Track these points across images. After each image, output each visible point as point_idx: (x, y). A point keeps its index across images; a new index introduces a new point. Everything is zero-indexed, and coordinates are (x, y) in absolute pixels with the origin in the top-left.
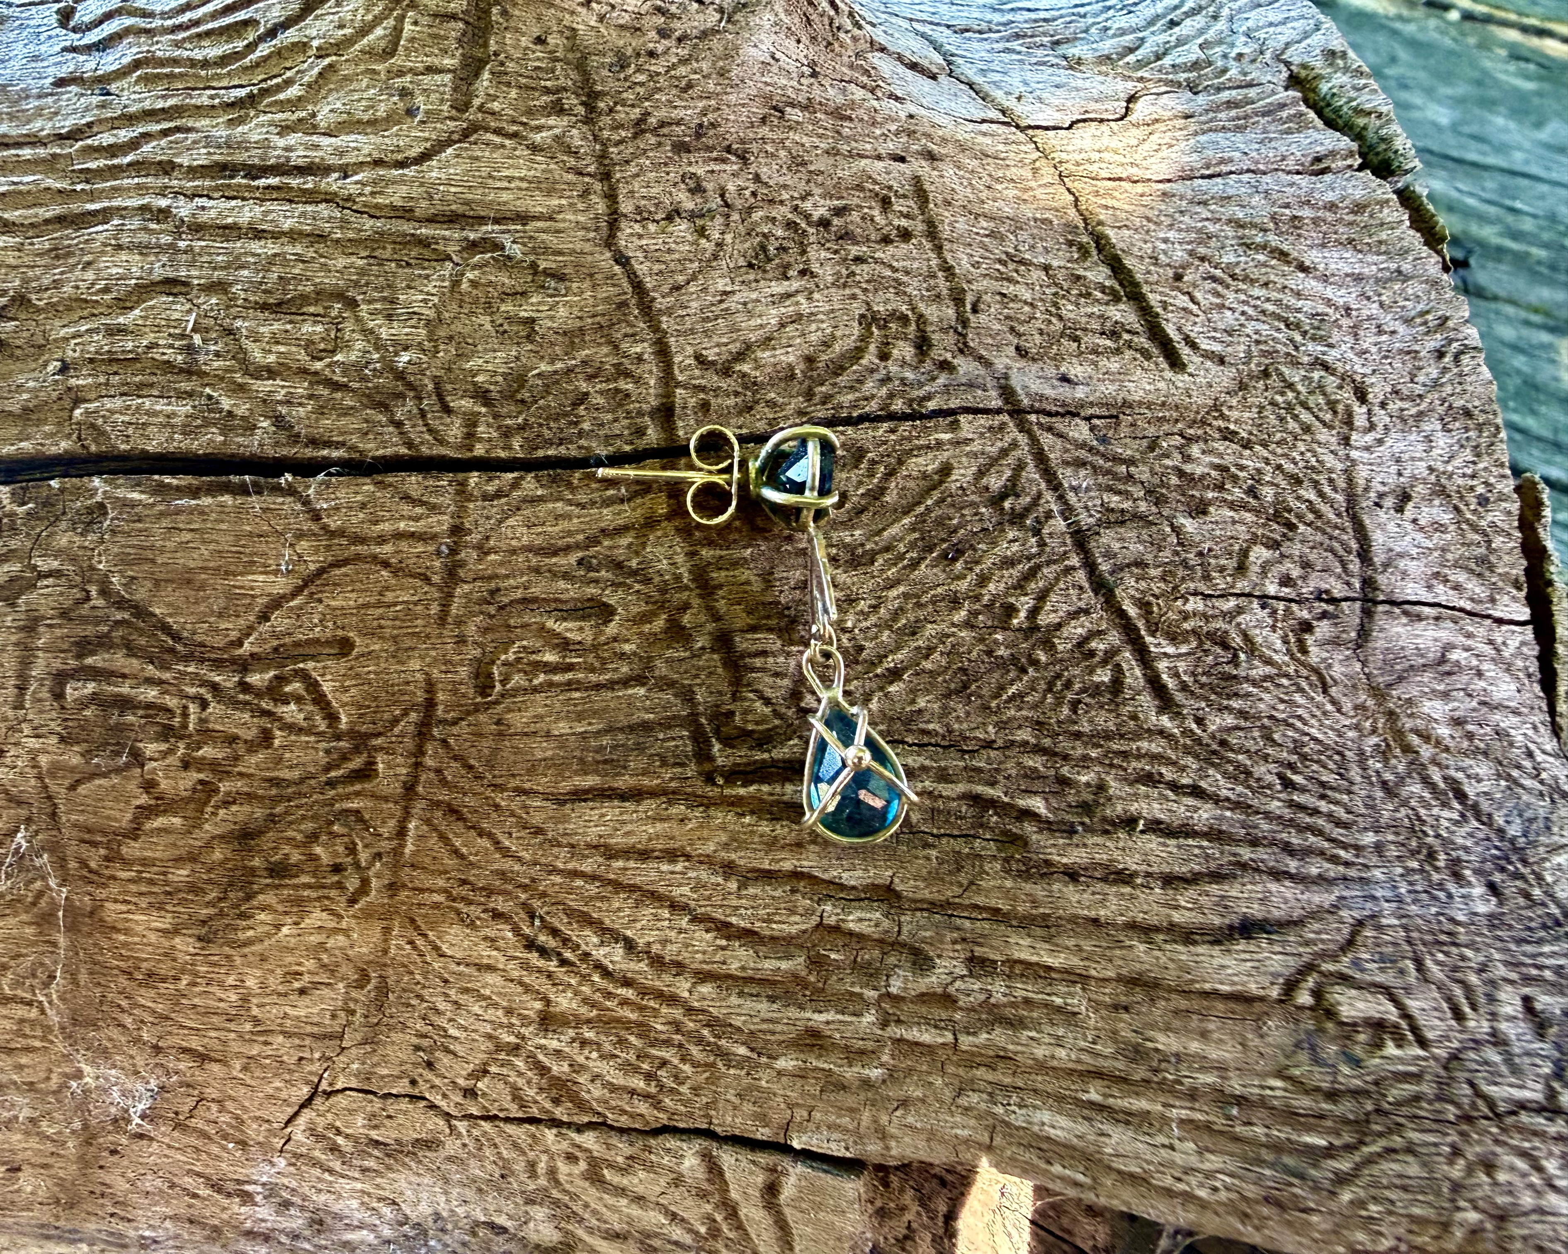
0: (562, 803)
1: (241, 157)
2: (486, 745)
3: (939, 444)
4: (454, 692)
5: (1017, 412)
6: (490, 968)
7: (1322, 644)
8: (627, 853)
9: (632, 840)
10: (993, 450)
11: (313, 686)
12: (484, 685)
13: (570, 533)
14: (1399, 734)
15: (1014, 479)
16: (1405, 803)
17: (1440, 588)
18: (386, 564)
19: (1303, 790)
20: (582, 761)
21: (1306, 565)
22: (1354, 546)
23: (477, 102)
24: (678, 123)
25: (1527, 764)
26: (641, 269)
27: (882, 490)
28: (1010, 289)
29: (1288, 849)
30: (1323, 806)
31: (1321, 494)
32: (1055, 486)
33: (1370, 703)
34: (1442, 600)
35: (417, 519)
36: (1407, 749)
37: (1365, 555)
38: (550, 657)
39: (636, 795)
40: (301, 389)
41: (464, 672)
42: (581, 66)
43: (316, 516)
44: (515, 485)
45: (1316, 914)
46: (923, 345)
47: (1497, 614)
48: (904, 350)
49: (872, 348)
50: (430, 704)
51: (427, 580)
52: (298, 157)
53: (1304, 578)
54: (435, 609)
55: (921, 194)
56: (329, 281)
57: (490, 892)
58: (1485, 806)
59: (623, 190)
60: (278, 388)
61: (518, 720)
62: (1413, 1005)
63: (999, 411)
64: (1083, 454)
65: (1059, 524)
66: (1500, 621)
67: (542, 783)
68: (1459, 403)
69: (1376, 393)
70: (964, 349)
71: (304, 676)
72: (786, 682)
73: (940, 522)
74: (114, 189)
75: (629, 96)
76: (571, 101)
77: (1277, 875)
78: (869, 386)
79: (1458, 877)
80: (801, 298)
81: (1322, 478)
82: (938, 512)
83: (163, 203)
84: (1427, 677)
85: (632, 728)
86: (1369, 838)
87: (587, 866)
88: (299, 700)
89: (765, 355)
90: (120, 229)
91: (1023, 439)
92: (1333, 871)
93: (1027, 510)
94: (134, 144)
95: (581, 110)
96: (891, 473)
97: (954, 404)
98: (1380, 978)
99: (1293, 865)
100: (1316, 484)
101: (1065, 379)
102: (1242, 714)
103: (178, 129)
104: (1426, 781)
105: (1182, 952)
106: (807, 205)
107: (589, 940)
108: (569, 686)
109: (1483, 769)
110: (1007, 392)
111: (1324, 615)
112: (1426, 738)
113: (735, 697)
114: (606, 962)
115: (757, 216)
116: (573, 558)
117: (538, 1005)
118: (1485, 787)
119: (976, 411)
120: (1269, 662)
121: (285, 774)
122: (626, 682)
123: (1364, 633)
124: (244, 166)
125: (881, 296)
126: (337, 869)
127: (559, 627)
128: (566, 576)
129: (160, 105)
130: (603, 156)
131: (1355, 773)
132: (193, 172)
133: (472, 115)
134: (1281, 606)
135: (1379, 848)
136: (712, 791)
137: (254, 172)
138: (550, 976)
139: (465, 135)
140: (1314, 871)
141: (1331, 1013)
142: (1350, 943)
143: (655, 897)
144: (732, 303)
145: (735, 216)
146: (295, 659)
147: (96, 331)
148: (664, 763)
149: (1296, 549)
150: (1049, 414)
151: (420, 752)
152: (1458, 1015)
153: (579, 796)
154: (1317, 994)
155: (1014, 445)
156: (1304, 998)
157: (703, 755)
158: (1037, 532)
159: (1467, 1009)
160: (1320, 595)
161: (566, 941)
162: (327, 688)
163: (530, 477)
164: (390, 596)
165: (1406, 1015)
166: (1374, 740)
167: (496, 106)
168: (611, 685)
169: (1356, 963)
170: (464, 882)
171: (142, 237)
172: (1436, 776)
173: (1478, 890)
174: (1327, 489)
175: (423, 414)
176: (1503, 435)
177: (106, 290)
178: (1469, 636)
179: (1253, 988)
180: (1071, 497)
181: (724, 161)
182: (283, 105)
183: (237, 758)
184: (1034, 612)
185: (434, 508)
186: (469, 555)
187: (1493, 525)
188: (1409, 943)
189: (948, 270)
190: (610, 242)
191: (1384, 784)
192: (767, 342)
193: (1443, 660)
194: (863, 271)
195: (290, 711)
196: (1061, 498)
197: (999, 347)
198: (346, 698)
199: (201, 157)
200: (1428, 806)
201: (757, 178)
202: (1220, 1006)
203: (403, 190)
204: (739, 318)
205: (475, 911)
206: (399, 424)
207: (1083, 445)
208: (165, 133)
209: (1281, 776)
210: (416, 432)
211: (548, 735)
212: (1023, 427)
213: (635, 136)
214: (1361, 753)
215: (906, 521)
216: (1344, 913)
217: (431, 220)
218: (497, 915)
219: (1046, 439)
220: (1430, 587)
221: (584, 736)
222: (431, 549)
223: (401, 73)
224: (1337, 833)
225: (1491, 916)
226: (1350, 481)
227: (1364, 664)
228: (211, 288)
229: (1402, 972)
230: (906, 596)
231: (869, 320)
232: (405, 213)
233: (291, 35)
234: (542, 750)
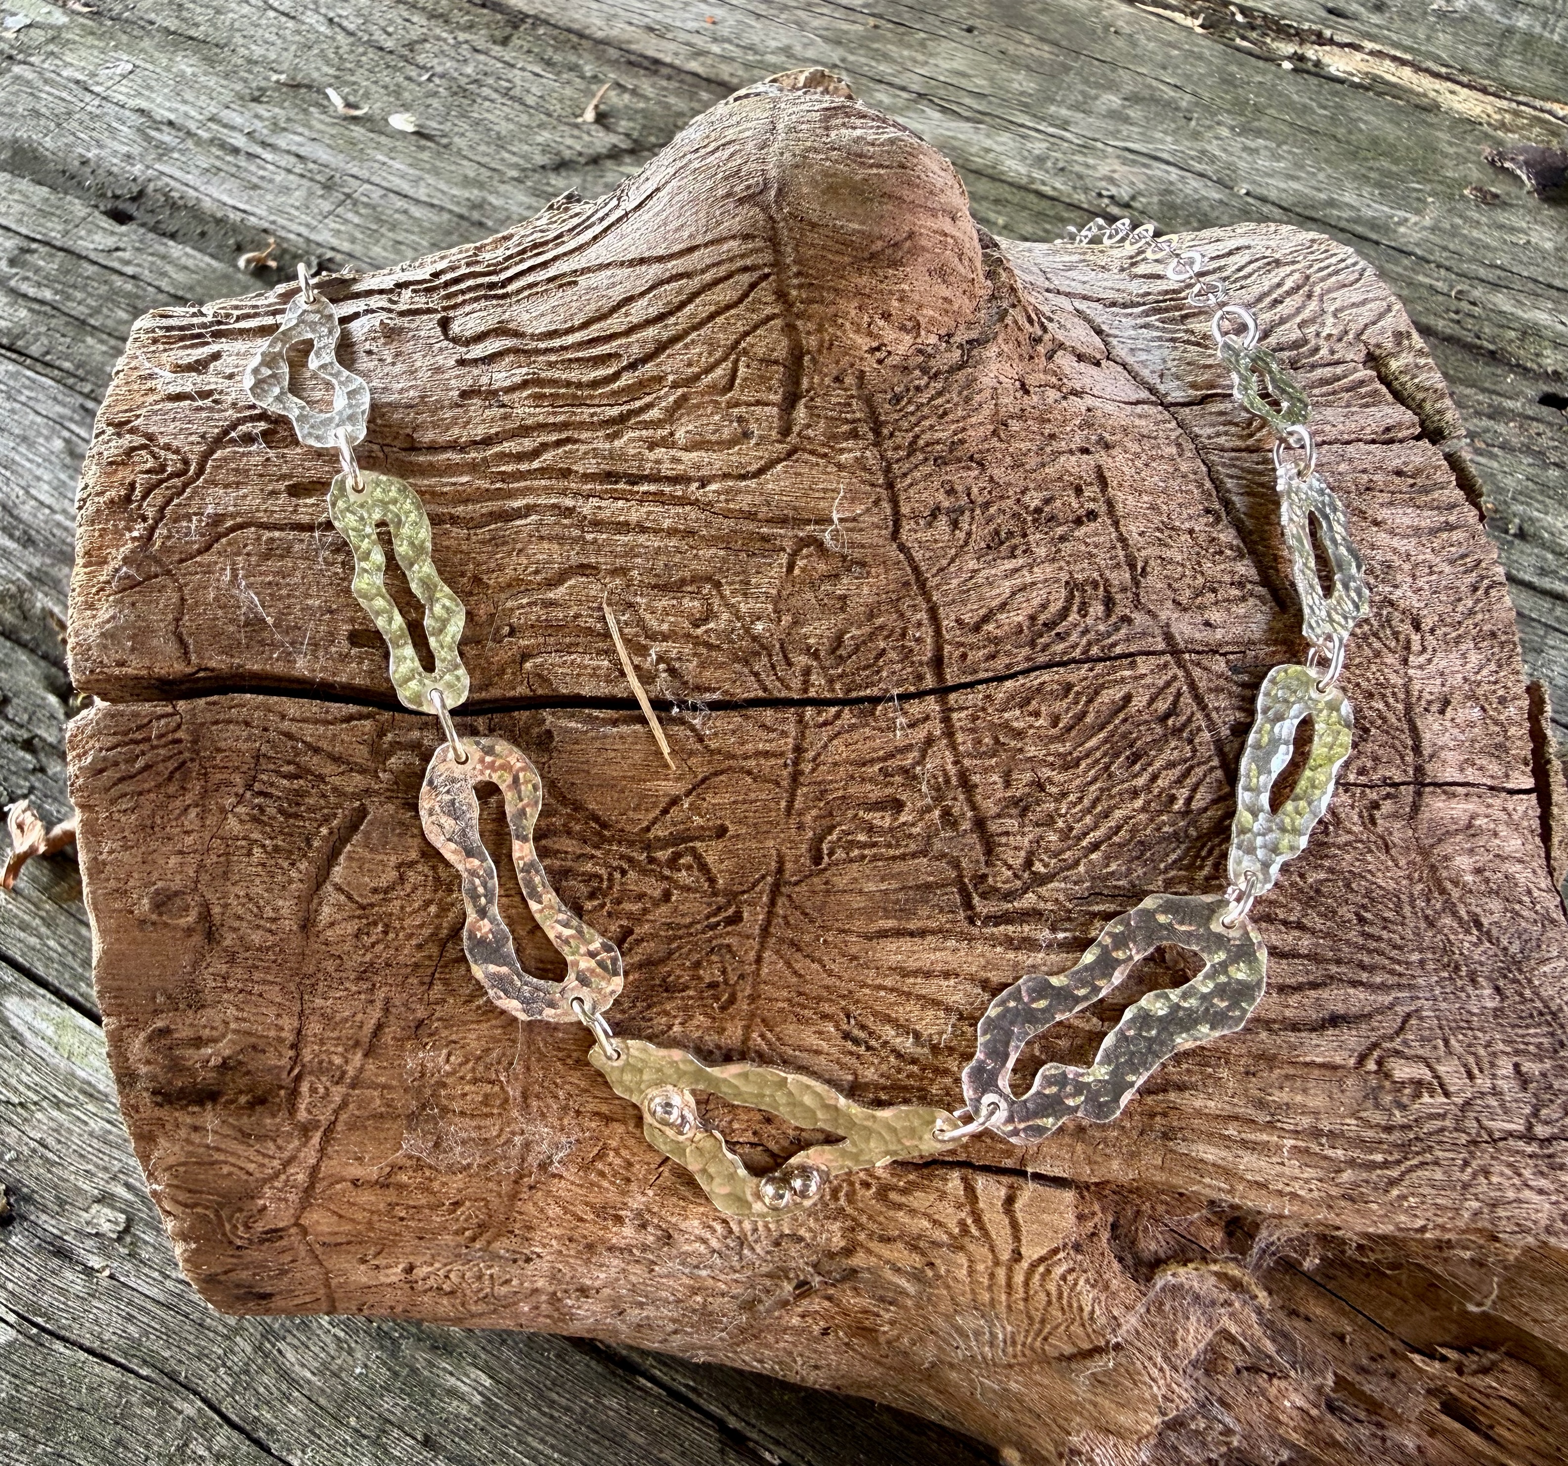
0: (870, 939)
1: (621, 468)
2: (819, 899)
3: (1123, 680)
4: (796, 862)
5: (1175, 652)
6: (818, 1052)
7: (1385, 818)
8: (915, 973)
9: (918, 964)
10: (1161, 683)
11: (698, 857)
12: (817, 859)
13: (875, 750)
14: (1439, 883)
15: (1175, 703)
16: (1440, 932)
17: (1470, 771)
18: (749, 773)
19: (1372, 924)
20: (885, 909)
21: (1376, 759)
22: (1410, 742)
23: (796, 429)
24: (938, 442)
25: (1526, 899)
26: (918, 555)
27: (1084, 714)
28: (1168, 554)
29: (1362, 966)
30: (1385, 934)
31: (1387, 704)
32: (1203, 707)
33: (1419, 859)
34: (1470, 779)
35: (771, 741)
36: (1443, 891)
37: (1417, 749)
38: (862, 837)
39: (923, 933)
40: (688, 649)
41: (804, 847)
42: (868, 401)
43: (701, 740)
44: (838, 716)
45: (1381, 1011)
46: (1109, 603)
47: (1509, 786)
48: (1097, 609)
49: (1075, 608)
50: (780, 870)
51: (777, 784)
52: (666, 469)
53: (1374, 769)
54: (783, 804)
55: (1102, 480)
56: (701, 568)
57: (819, 999)
58: (1495, 932)
59: (903, 496)
60: (673, 649)
61: (841, 882)
62: (1441, 1069)
63: (1163, 653)
64: (1222, 682)
65: (1206, 735)
66: (1512, 792)
67: (858, 924)
68: (1487, 628)
69: (1427, 623)
70: (1137, 604)
71: (693, 851)
72: (1023, 854)
73: (1124, 736)
74: (527, 488)
75: (905, 425)
76: (863, 429)
77: (1355, 984)
78: (1074, 637)
79: (1473, 981)
80: (1025, 572)
81: (1388, 692)
82: (1123, 728)
83: (569, 502)
84: (1459, 838)
85: (918, 887)
86: (1415, 957)
87: (889, 982)
88: (689, 868)
89: (1002, 617)
90: (540, 523)
91: (1181, 673)
92: (1391, 980)
93: (1184, 726)
94: (535, 453)
95: (870, 436)
96: (1090, 701)
97: (1133, 649)
98: (1421, 1052)
99: (1364, 976)
100: (1384, 696)
101: (1207, 624)
102: (1331, 870)
103: (568, 440)
104: (1455, 914)
105: (1292, 1037)
106: (1026, 499)
107: (889, 1032)
108: (875, 858)
109: (1495, 905)
110: (1169, 637)
111: (1388, 796)
112: (1456, 883)
113: (987, 863)
114: (899, 1048)
115: (992, 510)
116: (877, 768)
117: (850, 1078)
118: (1496, 917)
119: (1148, 653)
120: (1349, 832)
121: (679, 920)
122: (914, 855)
123: (1416, 808)
124: (626, 475)
125: (1078, 567)
126: (713, 985)
127: (868, 816)
128: (871, 780)
129: (551, 420)
130: (888, 470)
131: (1407, 910)
132: (587, 477)
133: (793, 439)
134: (1358, 790)
135: (1422, 963)
136: (975, 931)
137: (634, 480)
138: (858, 1057)
139: (790, 454)
140: (1378, 980)
141: (1388, 1076)
142: (1402, 1029)
143: (936, 1003)
144: (980, 579)
145: (978, 511)
146: (685, 840)
147: (535, 603)
148: (941, 911)
149: (1369, 747)
150: (1198, 653)
151: (773, 903)
152: (1471, 1076)
153: (883, 934)
154: (1380, 1063)
155: (1175, 678)
156: (1371, 1066)
157: (968, 905)
158: (1190, 741)
159: (1476, 1071)
160: (1386, 782)
161: (870, 1034)
162: (710, 859)
163: (847, 710)
164: (753, 796)
165: (1437, 1077)
166: (1420, 886)
167: (810, 432)
168: (903, 857)
169: (1405, 1043)
170: (800, 994)
171: (558, 530)
172: (1463, 912)
173: (1487, 992)
174: (1391, 700)
175: (773, 667)
176: (1519, 650)
177: (537, 572)
178: (1489, 806)
179: (1338, 1060)
180: (1214, 715)
181: (969, 468)
182: (646, 425)
183: (645, 911)
184: (1189, 800)
185: (784, 734)
186: (807, 767)
187: (1509, 718)
188: (1441, 1028)
189: (1122, 540)
190: (895, 534)
191: (1426, 917)
192: (1003, 606)
193: (1469, 826)
194: (1067, 548)
195: (683, 876)
196: (1208, 716)
197: (1161, 602)
198: (723, 867)
199: (591, 466)
200: (1456, 933)
201: (991, 479)
202: (1316, 1072)
203: (749, 498)
204: (986, 589)
205: (808, 1013)
206: (756, 675)
207: (1220, 676)
208: (559, 443)
209: (1357, 914)
210: (770, 681)
211: (861, 892)
212: (1181, 664)
213: (909, 456)
214: (1411, 895)
215: (1102, 735)
216: (1398, 1008)
217: (769, 521)
218: (825, 1017)
219: (1197, 672)
220: (1462, 770)
221: (885, 892)
222: (781, 762)
223: (737, 405)
224: (1394, 953)
225: (1495, 1009)
226: (1408, 692)
227: (1415, 830)
228: (615, 572)
229: (1435, 1047)
230: (1102, 790)
231: (1072, 586)
232: (751, 516)
233: (649, 370)
234: (858, 902)
